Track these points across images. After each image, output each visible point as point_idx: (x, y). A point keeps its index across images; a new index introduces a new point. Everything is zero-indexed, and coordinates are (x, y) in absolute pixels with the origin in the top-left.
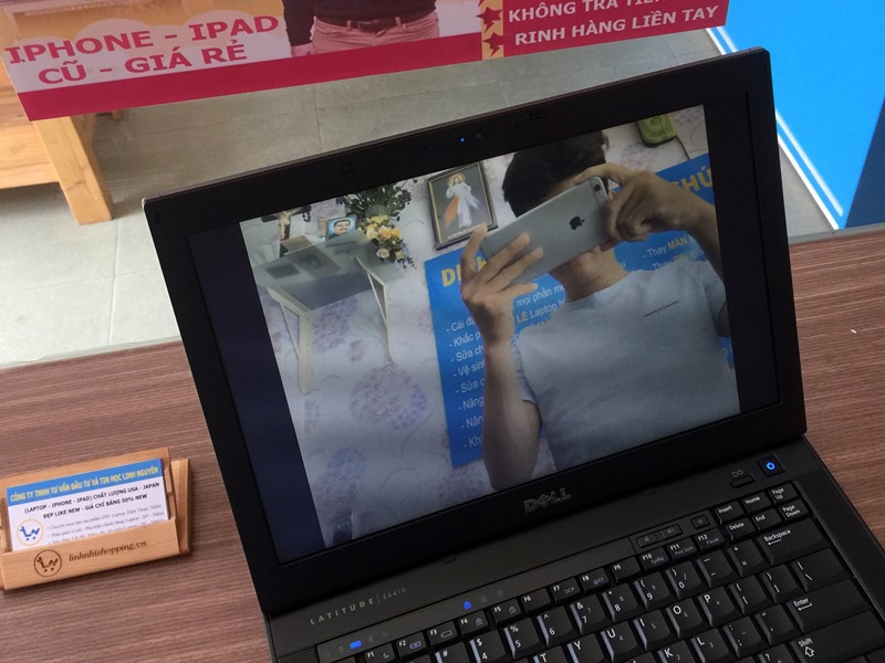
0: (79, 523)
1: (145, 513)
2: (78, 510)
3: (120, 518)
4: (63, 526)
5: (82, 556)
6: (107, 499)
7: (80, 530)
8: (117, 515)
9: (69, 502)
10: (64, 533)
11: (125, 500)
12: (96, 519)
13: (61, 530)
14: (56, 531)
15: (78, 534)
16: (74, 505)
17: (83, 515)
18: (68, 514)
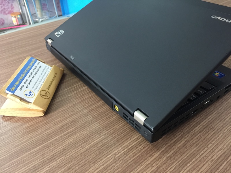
0: (36, 82)
1: (46, 69)
2: (32, 80)
3: (43, 74)
4: (34, 86)
5: (49, 87)
6: (34, 73)
7: (39, 84)
8: (41, 74)
9: (27, 80)
10: (37, 87)
11: (38, 70)
12: (39, 78)
13: (35, 87)
14: (35, 88)
15: (40, 85)
16: (29, 80)
17: (34, 80)
18: (31, 83)
